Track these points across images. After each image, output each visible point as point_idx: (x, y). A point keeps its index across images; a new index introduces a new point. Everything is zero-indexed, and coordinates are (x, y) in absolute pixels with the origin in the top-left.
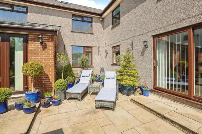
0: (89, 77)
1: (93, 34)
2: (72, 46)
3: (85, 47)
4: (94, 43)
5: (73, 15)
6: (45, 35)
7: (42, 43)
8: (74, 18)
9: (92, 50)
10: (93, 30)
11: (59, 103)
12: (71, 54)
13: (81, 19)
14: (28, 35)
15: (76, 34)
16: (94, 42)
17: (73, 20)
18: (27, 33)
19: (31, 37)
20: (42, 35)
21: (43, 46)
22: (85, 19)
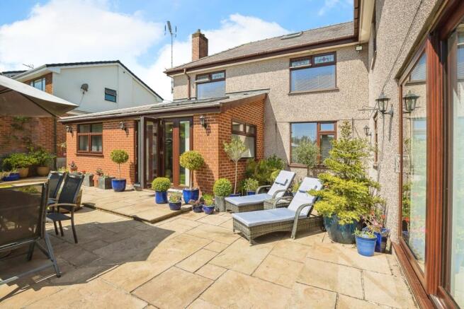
0: (284, 185)
1: (337, 90)
2: (291, 123)
3: (318, 122)
4: (340, 112)
5: (292, 60)
6: (209, 115)
7: (205, 126)
8: (294, 65)
9: (335, 128)
10: (338, 80)
11: (212, 211)
12: (288, 139)
13: (307, 63)
14: (192, 117)
15: (298, 97)
16: (340, 108)
17: (291, 70)
18: (192, 115)
19: (196, 119)
20: (204, 115)
21: (207, 130)
22: (317, 60)
